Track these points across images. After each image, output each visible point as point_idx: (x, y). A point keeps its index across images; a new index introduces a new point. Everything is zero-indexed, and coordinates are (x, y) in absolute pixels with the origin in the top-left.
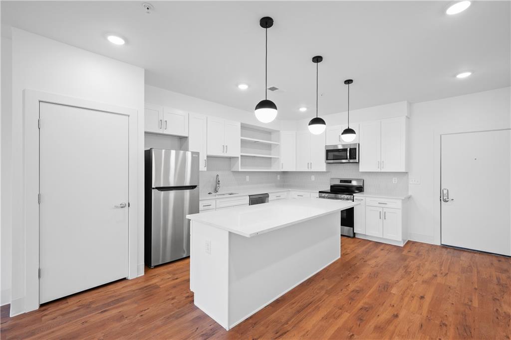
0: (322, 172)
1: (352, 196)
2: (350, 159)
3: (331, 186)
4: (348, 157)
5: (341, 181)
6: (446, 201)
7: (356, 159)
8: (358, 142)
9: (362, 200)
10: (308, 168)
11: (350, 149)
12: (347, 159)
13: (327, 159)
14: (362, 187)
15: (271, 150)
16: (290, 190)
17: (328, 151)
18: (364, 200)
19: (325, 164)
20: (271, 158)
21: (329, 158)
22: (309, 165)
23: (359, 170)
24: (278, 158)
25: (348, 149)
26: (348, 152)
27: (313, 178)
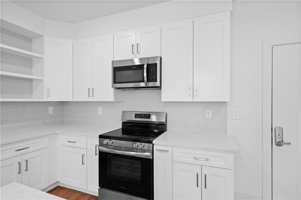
0: (110, 102)
1: (151, 145)
2: (148, 81)
3: (123, 123)
4: (145, 79)
5: (137, 116)
6: (279, 144)
7: (156, 81)
8: (159, 55)
9: (167, 151)
10: (89, 96)
11: (148, 65)
12: (143, 81)
13: (115, 82)
14: (164, 125)
15: (31, 67)
16: (57, 132)
17: (116, 70)
18: (170, 151)
19: (112, 90)
20: (31, 80)
21: (117, 81)
22: (91, 91)
23: (161, 98)
24: (41, 80)
25: (145, 66)
26: (145, 71)
27: (100, 110)
